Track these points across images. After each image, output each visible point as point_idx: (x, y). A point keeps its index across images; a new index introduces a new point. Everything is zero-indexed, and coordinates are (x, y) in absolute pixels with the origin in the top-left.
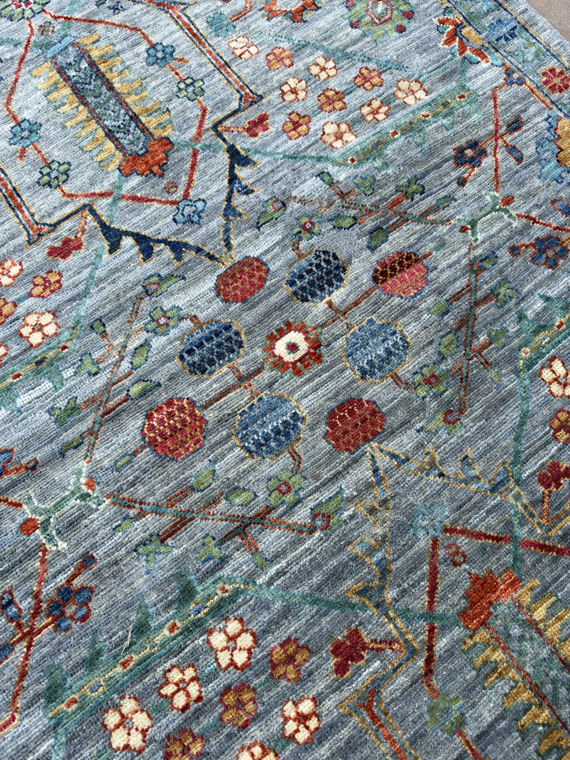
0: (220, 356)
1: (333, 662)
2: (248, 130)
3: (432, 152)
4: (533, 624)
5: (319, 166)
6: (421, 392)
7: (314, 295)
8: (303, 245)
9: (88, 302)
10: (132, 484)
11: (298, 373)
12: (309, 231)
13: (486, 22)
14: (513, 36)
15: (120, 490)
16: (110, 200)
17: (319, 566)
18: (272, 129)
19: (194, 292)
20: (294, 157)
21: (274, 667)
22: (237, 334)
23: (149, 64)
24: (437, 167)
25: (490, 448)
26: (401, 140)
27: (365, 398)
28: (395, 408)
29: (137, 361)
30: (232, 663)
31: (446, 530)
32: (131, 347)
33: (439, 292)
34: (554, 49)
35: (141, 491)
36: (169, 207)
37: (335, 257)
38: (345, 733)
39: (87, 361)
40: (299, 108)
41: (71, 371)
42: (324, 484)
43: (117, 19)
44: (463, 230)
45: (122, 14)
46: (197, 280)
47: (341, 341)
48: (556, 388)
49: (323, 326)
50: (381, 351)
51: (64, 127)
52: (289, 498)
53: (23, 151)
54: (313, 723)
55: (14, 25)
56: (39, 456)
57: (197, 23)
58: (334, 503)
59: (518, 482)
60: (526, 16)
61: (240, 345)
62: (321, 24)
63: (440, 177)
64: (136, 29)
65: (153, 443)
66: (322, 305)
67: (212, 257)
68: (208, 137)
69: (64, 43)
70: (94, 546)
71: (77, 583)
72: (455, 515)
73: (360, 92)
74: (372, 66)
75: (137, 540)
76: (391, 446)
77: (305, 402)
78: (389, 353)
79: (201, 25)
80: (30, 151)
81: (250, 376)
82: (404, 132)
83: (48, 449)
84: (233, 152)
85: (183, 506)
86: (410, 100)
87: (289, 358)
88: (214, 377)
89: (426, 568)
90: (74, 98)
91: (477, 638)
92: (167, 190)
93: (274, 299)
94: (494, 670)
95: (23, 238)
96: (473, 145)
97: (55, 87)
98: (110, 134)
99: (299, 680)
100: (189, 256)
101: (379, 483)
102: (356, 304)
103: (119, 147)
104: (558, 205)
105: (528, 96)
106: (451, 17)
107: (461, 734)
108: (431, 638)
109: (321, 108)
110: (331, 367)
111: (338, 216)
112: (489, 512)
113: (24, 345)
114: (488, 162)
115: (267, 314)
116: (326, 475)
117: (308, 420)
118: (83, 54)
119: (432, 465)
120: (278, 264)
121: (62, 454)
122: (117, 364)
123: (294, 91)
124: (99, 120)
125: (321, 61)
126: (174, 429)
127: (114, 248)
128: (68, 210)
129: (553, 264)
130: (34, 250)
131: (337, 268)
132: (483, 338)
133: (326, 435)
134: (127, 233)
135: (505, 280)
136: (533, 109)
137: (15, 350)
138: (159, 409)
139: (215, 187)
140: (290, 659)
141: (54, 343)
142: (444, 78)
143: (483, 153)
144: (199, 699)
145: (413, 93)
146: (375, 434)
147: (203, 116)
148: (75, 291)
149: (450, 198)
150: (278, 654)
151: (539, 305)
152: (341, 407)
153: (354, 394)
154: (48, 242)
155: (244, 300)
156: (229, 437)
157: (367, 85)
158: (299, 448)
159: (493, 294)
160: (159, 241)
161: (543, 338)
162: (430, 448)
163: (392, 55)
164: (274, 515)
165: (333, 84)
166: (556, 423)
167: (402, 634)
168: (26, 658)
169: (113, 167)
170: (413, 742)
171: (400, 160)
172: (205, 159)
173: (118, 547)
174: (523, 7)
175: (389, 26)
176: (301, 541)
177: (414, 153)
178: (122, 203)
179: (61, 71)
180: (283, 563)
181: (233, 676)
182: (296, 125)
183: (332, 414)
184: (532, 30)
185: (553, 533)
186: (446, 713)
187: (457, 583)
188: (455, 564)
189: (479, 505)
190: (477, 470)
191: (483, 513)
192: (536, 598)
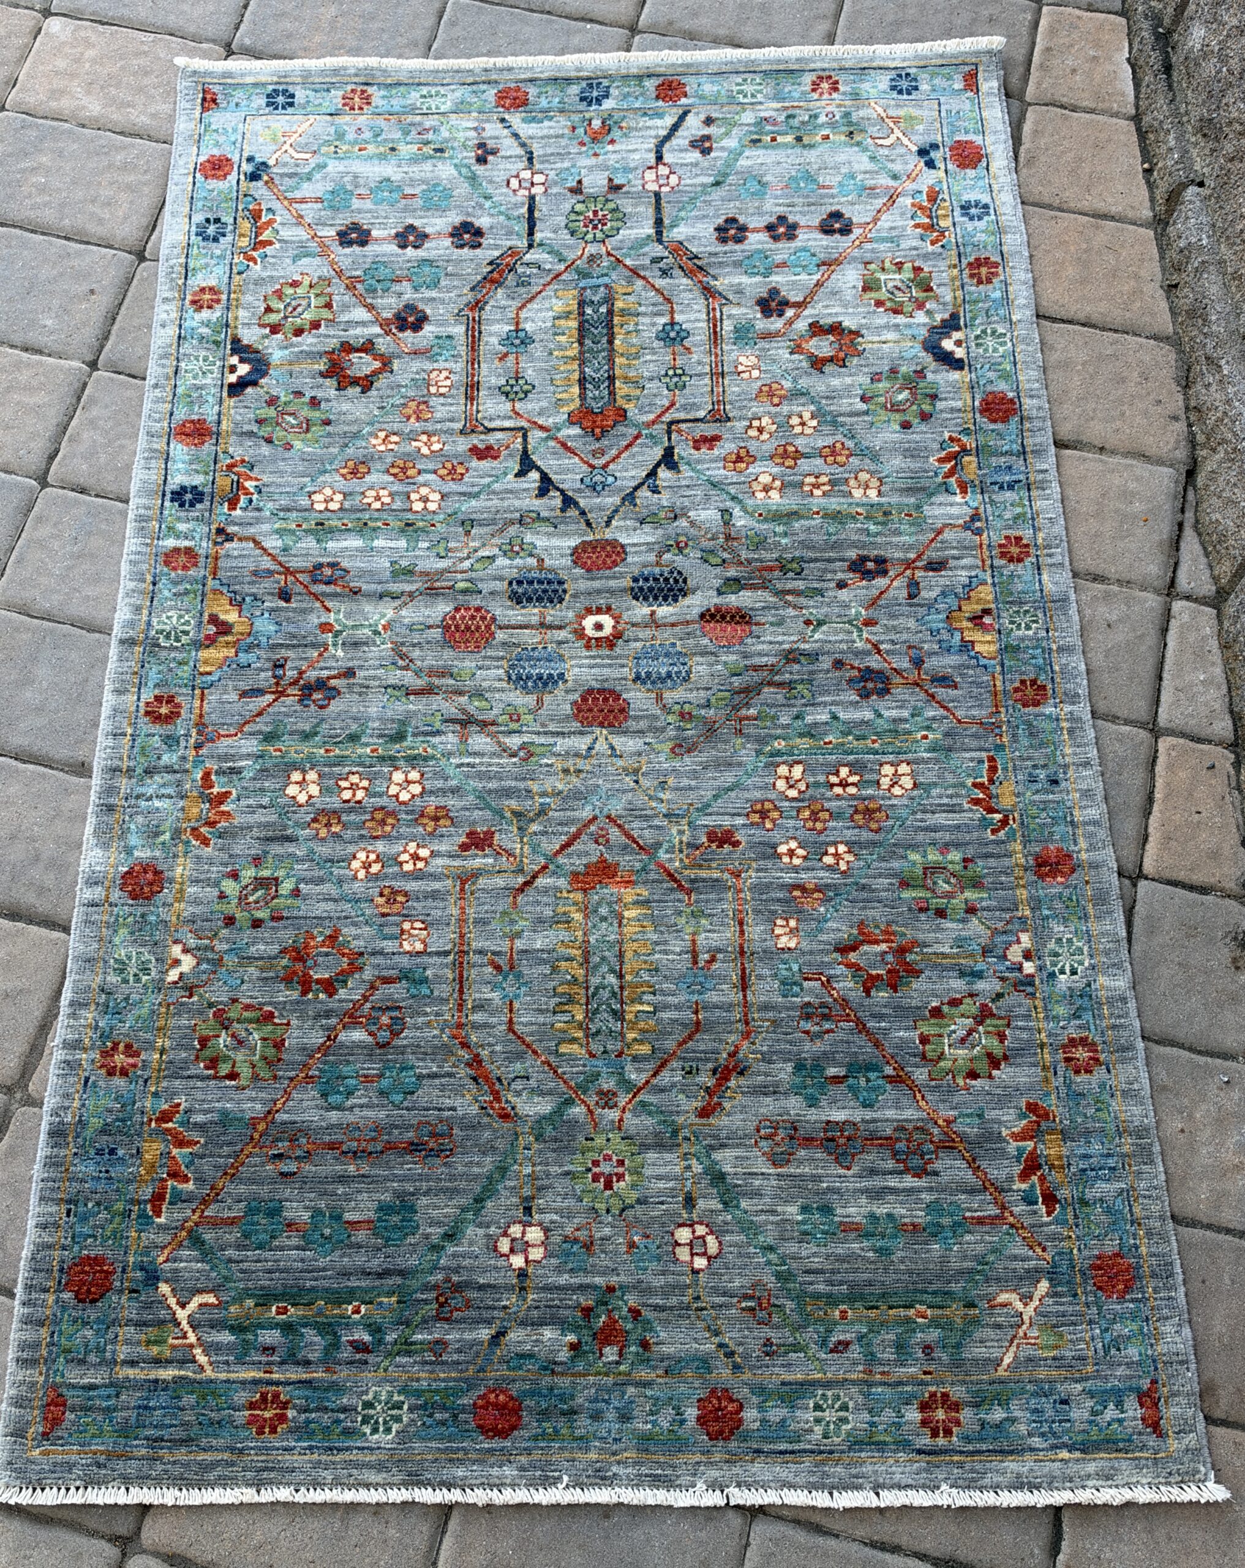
0: (540, 599)
1: (463, 839)
2: (695, 441)
3: (836, 546)
4: (620, 918)
5: (729, 504)
6: (671, 719)
7: (646, 599)
8: (667, 556)
9: (474, 503)
10: (414, 645)
11: (588, 647)
12: (680, 550)
13: (994, 461)
14: (1011, 487)
15: (403, 644)
16: (544, 435)
17: (501, 779)
18: (716, 452)
19: (555, 542)
20: (714, 485)
21: (422, 815)
22: (565, 591)
23: (658, 338)
24: (829, 560)
25: (690, 788)
26: (817, 521)
27: (624, 696)
28: (642, 717)
29: (477, 566)
30: (397, 796)
31: (609, 817)
32: (481, 553)
33: (745, 656)
34: (1040, 521)
35: (416, 653)
36: (585, 467)
37: (685, 581)
38: (437, 885)
39: (443, 544)
40: (753, 446)
41: (426, 545)
42: (546, 733)
43: (660, 283)
44: (808, 623)
45: (668, 280)
46: (566, 534)
47: (639, 645)
48: (781, 784)
49: (633, 625)
50: (663, 671)
51: (551, 354)
52: (514, 726)
53: (506, 355)
54: (420, 865)
55: (572, 241)
56: (364, 587)
57: (725, 323)
58: (543, 749)
59: (689, 824)
60: (1040, 477)
61: (561, 601)
62: (835, 382)
63: (825, 571)
64: (669, 301)
65: (447, 628)
66: (646, 610)
67: (588, 524)
68: (659, 429)
69: (601, 281)
70: (361, 667)
71: (333, 682)
72: (624, 813)
73: (819, 461)
74: (850, 444)
75: (391, 682)
76: (618, 741)
77: (577, 670)
78: (669, 675)
79: (728, 326)
80: (511, 358)
81: (551, 627)
82: (826, 516)
83: (373, 587)
84: (669, 452)
85: (437, 681)
86: (857, 493)
87: (590, 632)
88: (523, 611)
89: (573, 829)
90: (575, 333)
91: (571, 896)
92: (594, 453)
93: (612, 583)
94: (568, 922)
95: (459, 426)
96: (881, 561)
97: (567, 315)
98: (582, 381)
99: (431, 834)
100: (573, 513)
101: (586, 758)
102: (673, 625)
103: (582, 396)
104: (912, 652)
105: (972, 548)
106: (965, 439)
107: (512, 940)
108: (539, 872)
109: (772, 457)
110: (616, 658)
111: (712, 552)
112: (650, 827)
113: (407, 506)
114: (881, 582)
115: (599, 592)
116: (552, 727)
117: (570, 684)
118: (609, 300)
119: (636, 771)
120: (636, 559)
121: (381, 597)
122: (462, 560)
123: (761, 430)
124: (583, 363)
125: (807, 416)
126: (468, 628)
127: (521, 474)
128: (507, 424)
129: (865, 695)
130: (461, 439)
131: (681, 590)
132: (752, 712)
133: (574, 703)
134: (538, 469)
135: (810, 682)
136: (964, 562)
137: (398, 504)
138: (468, 609)
139: (633, 473)
140: (436, 819)
141: (429, 517)
142: (910, 491)
143: (885, 573)
144: (359, 802)
145: (867, 487)
146: (611, 725)
147: (668, 409)
148: (470, 489)
149: (820, 592)
150: (431, 810)
151: (824, 717)
152: (599, 691)
153: (618, 688)
154: (476, 440)
155: (589, 570)
156: (502, 658)
157: (830, 459)
158: (547, 698)
159: (790, 685)
160: (558, 489)
161: (804, 743)
162: (644, 759)
163: (878, 444)
164: (494, 728)
165: (800, 442)
166: (759, 807)
167: (522, 856)
168: (269, 706)
169: (566, 409)
170: (476, 922)
171: (802, 537)
172: (642, 445)
173: (374, 678)
174: (1045, 466)
175: (898, 417)
176: (500, 756)
177: (818, 538)
178: (552, 443)
179: (582, 304)
180: (477, 761)
181: (392, 805)
182: (739, 459)
183: (590, 691)
184: (1034, 493)
185: (687, 872)
186: (513, 922)
187: (587, 854)
188: (596, 842)
189: (647, 818)
190: (666, 796)
191: (645, 824)
192: (636, 903)
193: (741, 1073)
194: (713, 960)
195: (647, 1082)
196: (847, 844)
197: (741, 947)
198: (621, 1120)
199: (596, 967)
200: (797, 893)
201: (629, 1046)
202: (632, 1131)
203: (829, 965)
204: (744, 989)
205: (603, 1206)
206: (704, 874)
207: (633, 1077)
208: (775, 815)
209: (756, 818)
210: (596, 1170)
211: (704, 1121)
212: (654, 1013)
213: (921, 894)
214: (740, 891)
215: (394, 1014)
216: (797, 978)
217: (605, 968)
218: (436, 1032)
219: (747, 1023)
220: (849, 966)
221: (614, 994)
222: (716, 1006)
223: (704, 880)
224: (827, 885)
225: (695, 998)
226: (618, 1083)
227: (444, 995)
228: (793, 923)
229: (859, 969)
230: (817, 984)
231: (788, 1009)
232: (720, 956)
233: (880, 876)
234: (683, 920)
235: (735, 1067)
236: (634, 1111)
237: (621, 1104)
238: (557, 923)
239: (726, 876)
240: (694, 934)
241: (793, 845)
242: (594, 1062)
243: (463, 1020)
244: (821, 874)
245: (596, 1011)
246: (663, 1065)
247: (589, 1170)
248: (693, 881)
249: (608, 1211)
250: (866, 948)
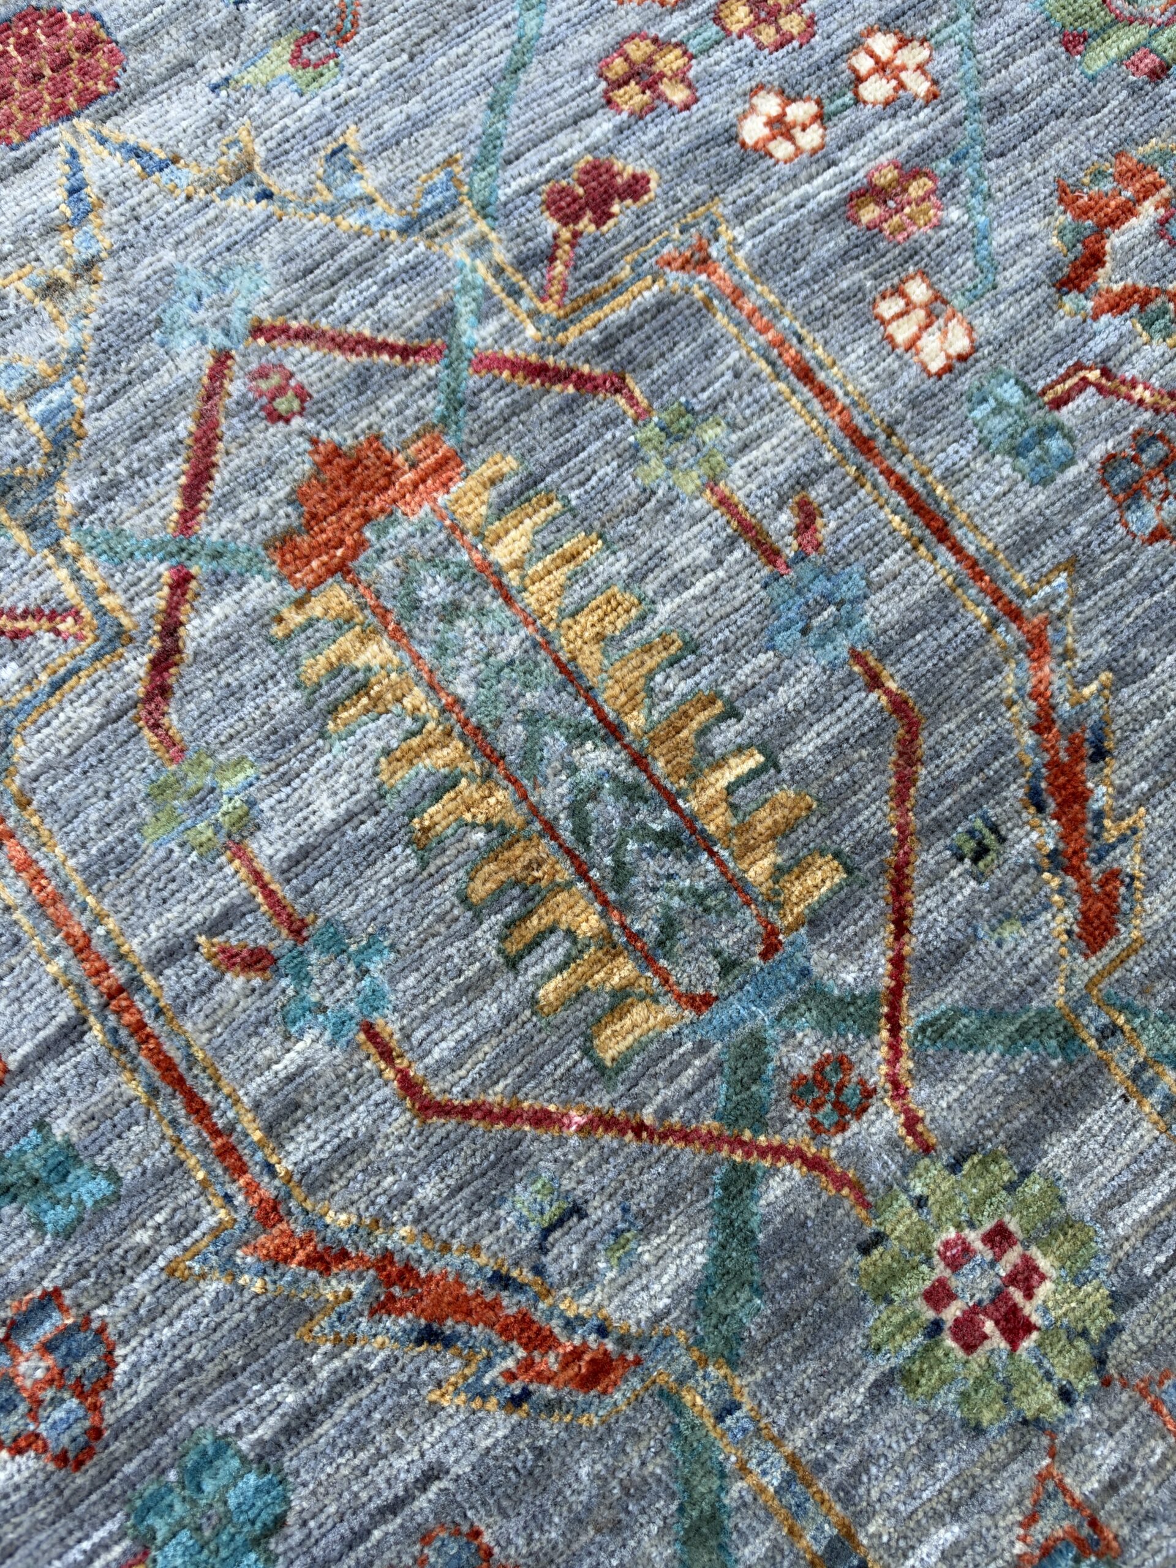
4: (490, 575)
25: (417, 124)
27: (69, 4)
28: (153, 29)
31: (257, 330)
59: (483, 210)
72: (292, 293)
76: (132, 127)
89: (185, 426)
91: (316, 608)
94: (363, 688)
101: (80, 219)
107: (239, 852)
108: (173, 608)
112: (389, 282)
119: (243, 172)
146: (88, 98)
162: (241, 129)
166: (619, 66)
167: (91, 594)
170: (94, 875)
185: (572, 336)
186: (204, 798)
187: (272, 466)
188: (274, 417)
189: (363, 266)
190: (370, 180)
191: (369, 286)
192: (503, 508)
193: (1100, 754)
194: (808, 516)
195: (898, 962)
196: (885, 25)
197: (851, 431)
198: (911, 1122)
199: (531, 753)
200: (870, 213)
201: (775, 900)
202: (960, 1127)
203: (1079, 334)
204: (943, 534)
205: (1047, 1395)
206: (616, 312)
207: (849, 976)
208: (670, 61)
209: (633, 96)
210: (953, 1312)
211: (1111, 950)
212: (771, 762)
213: (1124, 40)
214: (739, 293)
215: (46, 1330)
216: (1039, 417)
217: (555, 742)
218: (213, 1287)
219: (1016, 615)
220: (1118, 305)
221: (630, 792)
222: (910, 629)
223: (629, 328)
224: (922, 150)
225: (843, 643)
226: (826, 1026)
227: (156, 1159)
228: (918, 291)
229: (1146, 299)
230: (1088, 399)
231: (1076, 507)
232: (818, 493)
233: (1011, 54)
234: (656, 467)
235: (1074, 751)
236: (926, 1072)
237: (878, 1078)
238: (333, 710)
239: (675, 279)
240: (712, 483)
241: (769, 105)
242: (720, 1015)
243: (269, 1188)
244: (885, 131)
245: (621, 873)
246: (900, 887)
247: (935, 1328)
248: (607, 345)
249: (1066, 1395)
250: (1115, 240)
